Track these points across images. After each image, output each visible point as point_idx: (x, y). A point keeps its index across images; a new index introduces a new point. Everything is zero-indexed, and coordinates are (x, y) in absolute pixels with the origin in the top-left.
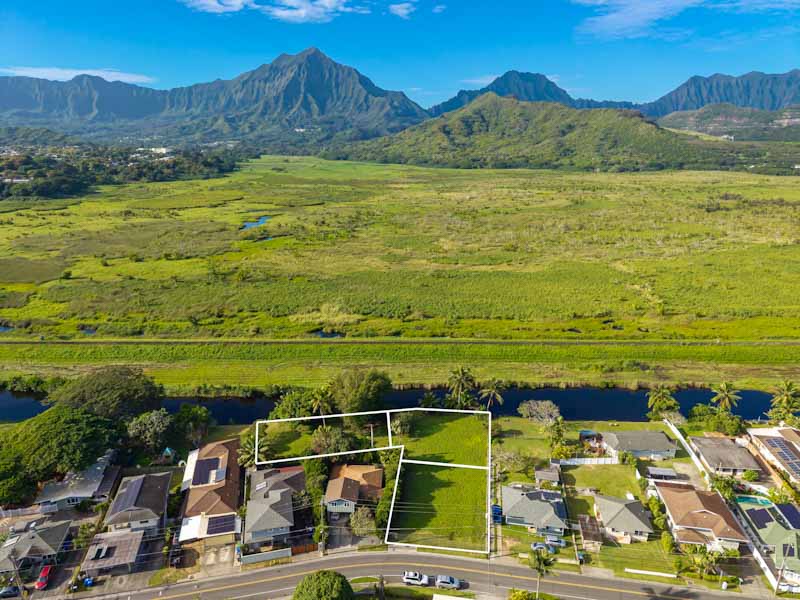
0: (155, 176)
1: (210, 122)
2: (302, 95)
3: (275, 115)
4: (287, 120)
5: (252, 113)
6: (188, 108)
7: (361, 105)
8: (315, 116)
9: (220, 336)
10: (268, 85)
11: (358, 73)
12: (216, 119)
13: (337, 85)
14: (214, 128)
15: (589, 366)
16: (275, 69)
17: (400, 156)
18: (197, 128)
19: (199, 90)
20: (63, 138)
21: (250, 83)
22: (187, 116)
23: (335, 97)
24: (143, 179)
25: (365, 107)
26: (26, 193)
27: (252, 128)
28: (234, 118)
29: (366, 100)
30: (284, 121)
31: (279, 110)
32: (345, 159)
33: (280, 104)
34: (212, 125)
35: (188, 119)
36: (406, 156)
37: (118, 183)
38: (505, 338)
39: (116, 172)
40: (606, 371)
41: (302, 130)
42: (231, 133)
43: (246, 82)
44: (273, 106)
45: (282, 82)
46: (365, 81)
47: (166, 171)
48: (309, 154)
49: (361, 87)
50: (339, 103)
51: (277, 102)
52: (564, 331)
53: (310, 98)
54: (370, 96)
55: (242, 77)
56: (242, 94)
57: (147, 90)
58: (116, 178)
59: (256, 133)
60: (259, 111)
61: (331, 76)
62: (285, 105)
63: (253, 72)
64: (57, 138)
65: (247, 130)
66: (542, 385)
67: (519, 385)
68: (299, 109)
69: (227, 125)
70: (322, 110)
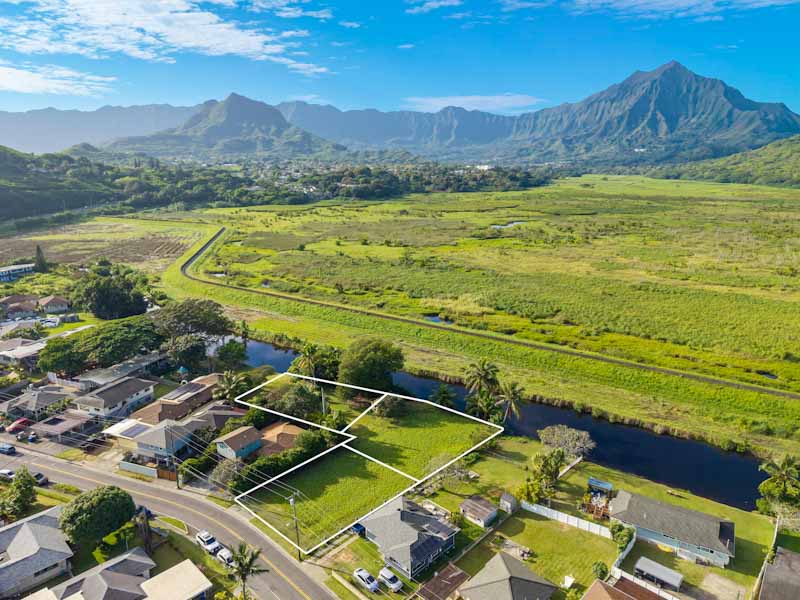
0: (459, 187)
1: (547, 144)
2: (650, 114)
3: (616, 135)
4: (628, 140)
5: (592, 134)
6: (531, 133)
7: (722, 121)
8: (661, 135)
9: (347, 303)
10: (614, 104)
11: (724, 84)
12: (553, 141)
13: (695, 102)
14: (550, 149)
15: (732, 419)
16: (624, 89)
17: (749, 174)
18: (534, 150)
19: (545, 114)
20: (415, 159)
21: (596, 105)
22: (529, 139)
23: (691, 113)
24: (450, 190)
25: (726, 122)
26: (349, 194)
27: (588, 149)
28: (571, 140)
29: (730, 114)
30: (624, 142)
31: (620, 130)
32: (676, 178)
33: (624, 123)
34: (549, 146)
35: (530, 142)
36: (755, 174)
37: (427, 192)
38: (642, 361)
39: (429, 183)
40: (756, 432)
41: (642, 150)
42: (564, 154)
43: (592, 104)
44: (615, 125)
45: (629, 102)
46: (732, 95)
47: (471, 183)
48: (638, 174)
49: (725, 100)
50: (693, 120)
51: (619, 122)
52: (748, 371)
53: (659, 115)
54: (736, 111)
55: (590, 98)
56: (586, 116)
57: (498, 117)
58: (427, 188)
59: (590, 154)
60: (599, 131)
61: (689, 91)
62: (628, 124)
63: (602, 93)
64: (412, 158)
65: (582, 151)
66: (627, 421)
67: (594, 413)
68: (643, 128)
69: (563, 146)
70: (671, 129)
